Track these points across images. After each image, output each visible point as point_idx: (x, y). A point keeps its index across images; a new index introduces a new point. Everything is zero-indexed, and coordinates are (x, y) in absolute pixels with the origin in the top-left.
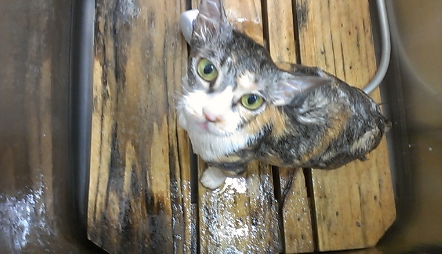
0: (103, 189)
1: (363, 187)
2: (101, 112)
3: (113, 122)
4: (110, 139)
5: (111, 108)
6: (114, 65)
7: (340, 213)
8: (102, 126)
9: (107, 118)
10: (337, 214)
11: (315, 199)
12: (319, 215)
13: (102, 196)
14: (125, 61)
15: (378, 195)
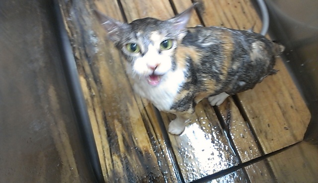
0: (108, 155)
1: (281, 102)
2: (92, 107)
3: (101, 111)
4: (103, 122)
5: (98, 102)
6: (92, 76)
7: (271, 125)
8: (96, 115)
9: (97, 110)
10: (269, 126)
11: (250, 120)
12: (257, 130)
13: (108, 159)
14: (98, 71)
15: (293, 105)
